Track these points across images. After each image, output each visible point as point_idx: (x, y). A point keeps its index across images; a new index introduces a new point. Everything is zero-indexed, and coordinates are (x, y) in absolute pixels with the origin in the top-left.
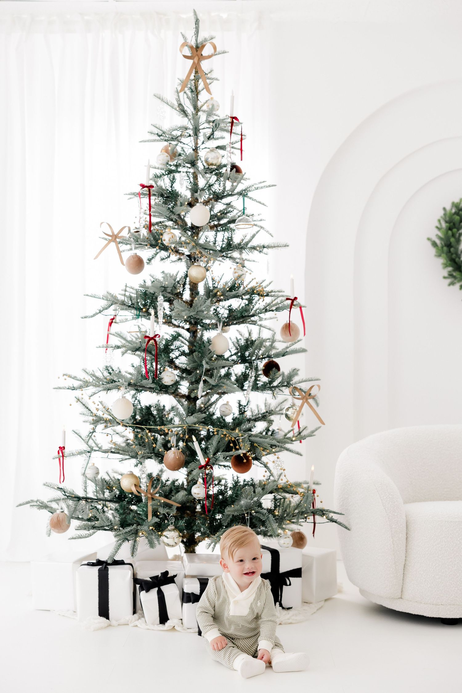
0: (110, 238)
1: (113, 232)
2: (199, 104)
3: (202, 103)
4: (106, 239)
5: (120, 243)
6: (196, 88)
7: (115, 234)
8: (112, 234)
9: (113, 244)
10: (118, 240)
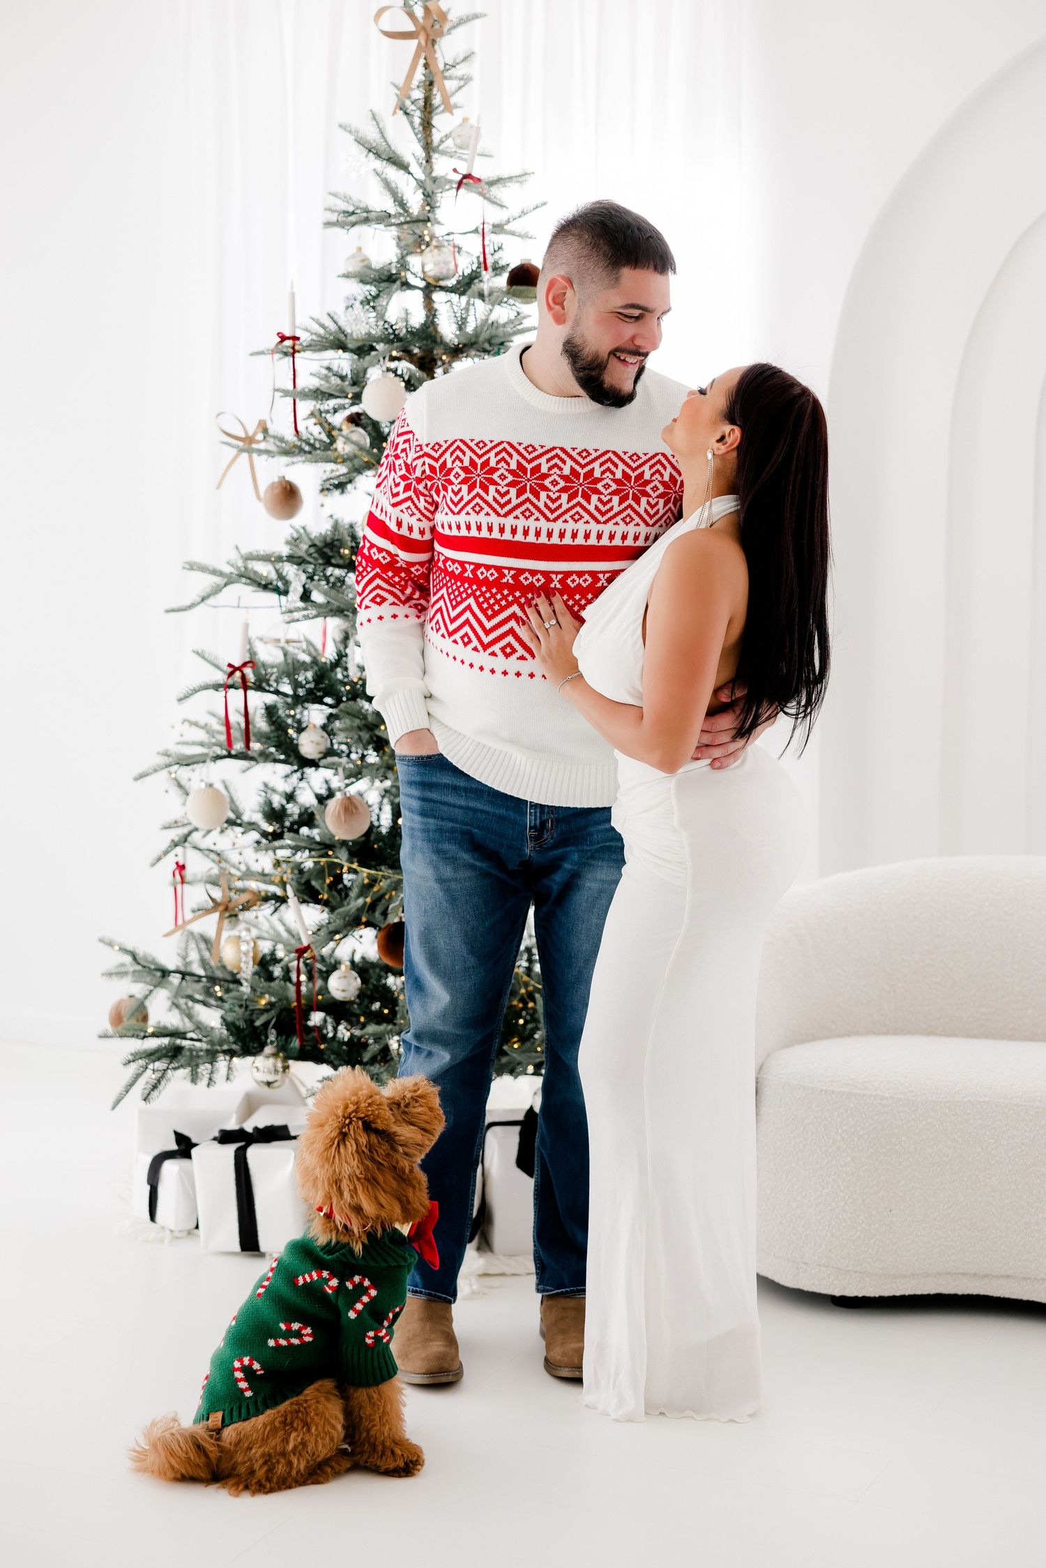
0: (241, 444)
1: (246, 432)
2: (436, 136)
3: (443, 134)
4: (233, 446)
5: (260, 452)
6: (427, 100)
7: (251, 434)
8: (242, 435)
9: (245, 456)
10: (255, 446)
